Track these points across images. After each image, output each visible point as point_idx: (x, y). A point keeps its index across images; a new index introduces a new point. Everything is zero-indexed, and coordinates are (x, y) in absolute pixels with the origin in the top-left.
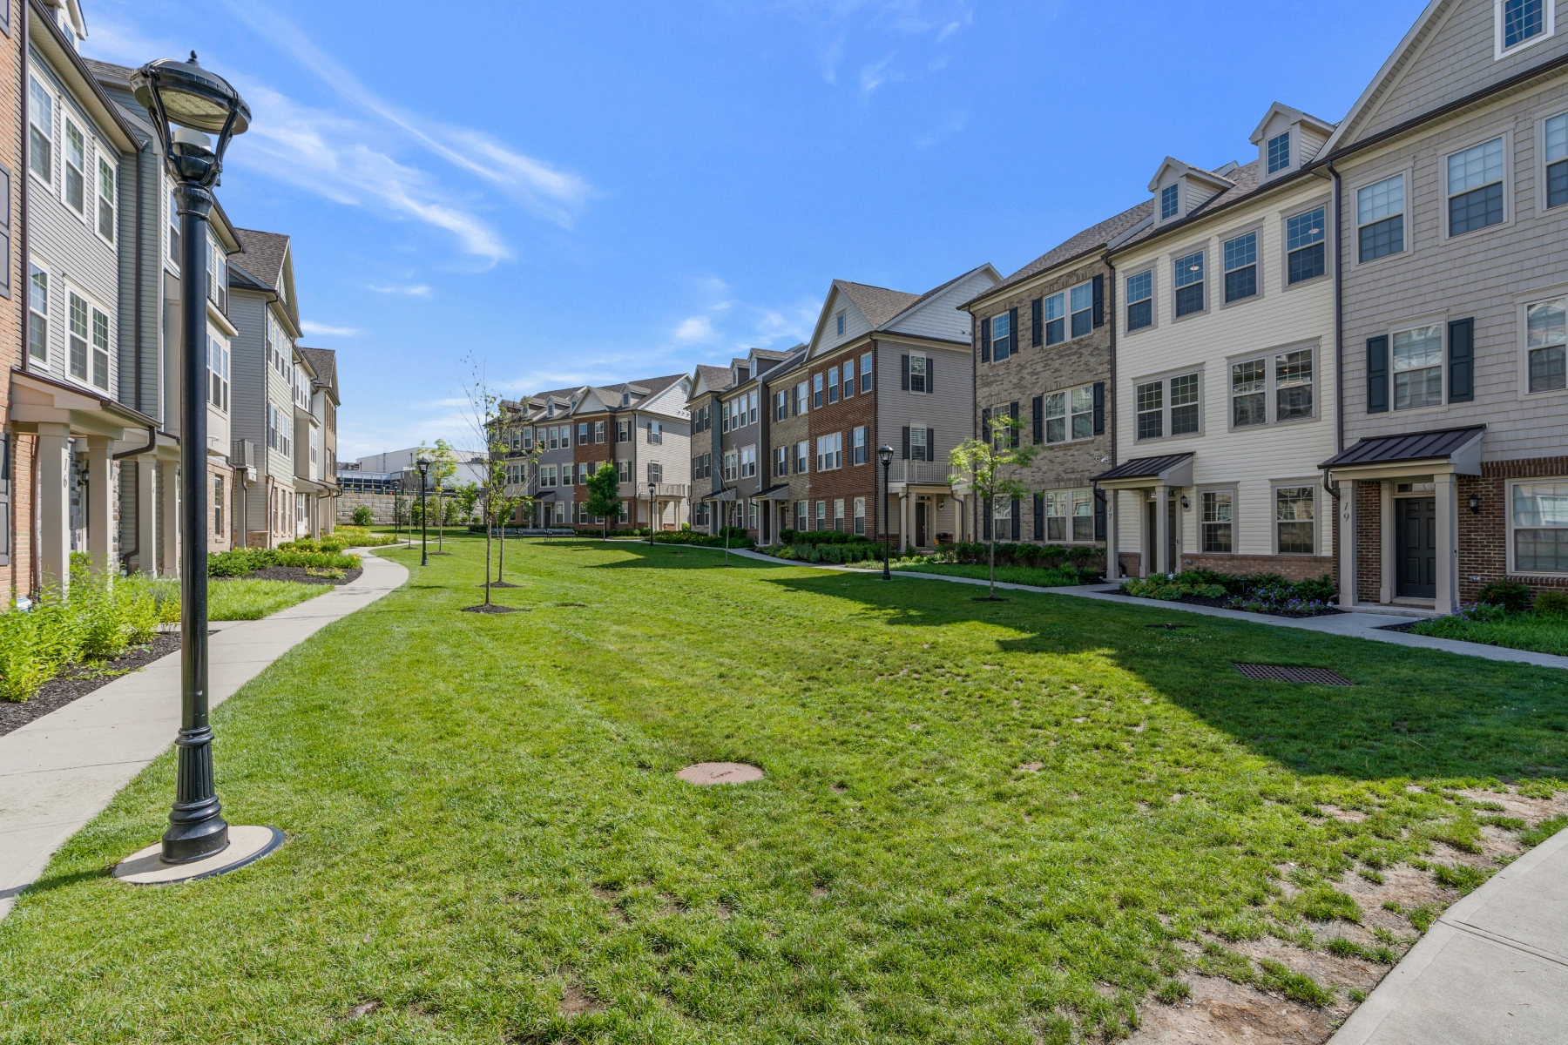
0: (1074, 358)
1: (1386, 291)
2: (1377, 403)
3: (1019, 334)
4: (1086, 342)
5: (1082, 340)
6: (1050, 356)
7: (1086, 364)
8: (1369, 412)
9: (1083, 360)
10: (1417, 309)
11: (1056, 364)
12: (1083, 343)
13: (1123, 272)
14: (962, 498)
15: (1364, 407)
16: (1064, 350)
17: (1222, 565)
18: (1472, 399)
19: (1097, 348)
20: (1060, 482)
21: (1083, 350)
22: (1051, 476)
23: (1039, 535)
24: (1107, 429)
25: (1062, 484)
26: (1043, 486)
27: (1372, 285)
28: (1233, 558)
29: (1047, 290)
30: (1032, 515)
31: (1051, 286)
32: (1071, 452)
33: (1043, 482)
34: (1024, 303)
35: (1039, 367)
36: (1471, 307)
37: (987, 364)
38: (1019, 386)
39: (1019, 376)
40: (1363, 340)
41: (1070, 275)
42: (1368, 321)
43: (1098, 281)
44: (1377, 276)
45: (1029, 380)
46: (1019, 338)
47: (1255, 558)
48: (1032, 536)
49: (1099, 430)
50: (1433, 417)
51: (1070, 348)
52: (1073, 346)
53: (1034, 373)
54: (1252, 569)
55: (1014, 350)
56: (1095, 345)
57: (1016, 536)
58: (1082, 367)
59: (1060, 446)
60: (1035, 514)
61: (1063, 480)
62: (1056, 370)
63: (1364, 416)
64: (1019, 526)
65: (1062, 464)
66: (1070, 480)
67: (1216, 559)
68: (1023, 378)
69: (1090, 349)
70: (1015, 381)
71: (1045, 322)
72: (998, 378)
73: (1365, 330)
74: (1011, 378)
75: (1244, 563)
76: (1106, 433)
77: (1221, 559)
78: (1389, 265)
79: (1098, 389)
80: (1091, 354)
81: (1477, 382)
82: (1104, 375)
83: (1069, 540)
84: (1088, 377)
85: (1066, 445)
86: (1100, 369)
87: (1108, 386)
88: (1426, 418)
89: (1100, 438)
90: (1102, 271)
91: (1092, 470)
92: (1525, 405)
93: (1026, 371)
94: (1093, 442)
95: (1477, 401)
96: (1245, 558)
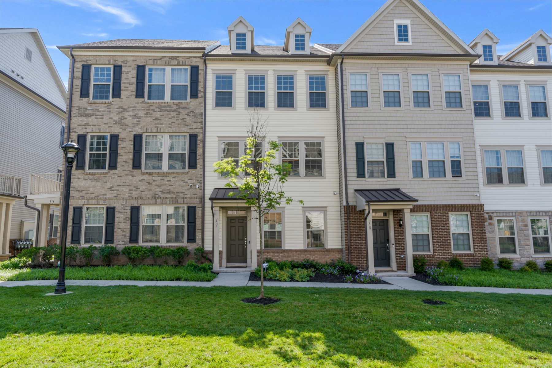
0: (174, 114)
1: (362, 122)
2: (361, 174)
3: (122, 85)
4: (184, 106)
5: (181, 103)
6: (152, 108)
7: (183, 119)
8: (358, 177)
9: (181, 117)
10: (374, 134)
11: (158, 115)
12: (181, 106)
13: (213, 70)
14: (39, 207)
15: (356, 175)
16: (165, 107)
17: (277, 256)
18: (395, 177)
19: (192, 112)
20: (155, 199)
21: (181, 110)
22: (149, 194)
23: (134, 238)
24: (199, 166)
25: (159, 201)
26: (140, 201)
27: (357, 119)
28: (284, 251)
29: (151, 62)
30: (128, 223)
31: (155, 60)
32: (168, 179)
33: (141, 198)
34: (128, 64)
35: (141, 114)
36: (393, 138)
37: (85, 100)
38: (120, 122)
39: (120, 116)
40: (354, 143)
41: (172, 58)
42: (356, 134)
43: (195, 70)
44: (358, 115)
45: (129, 120)
46: (122, 88)
47: (296, 251)
48: (128, 240)
49: (193, 165)
50: (382, 183)
51: (170, 107)
52: (172, 105)
53: (135, 116)
54: (295, 257)
55: (117, 94)
56: (191, 109)
57: (110, 238)
58: (180, 122)
59: (159, 173)
60: (131, 223)
61: (160, 198)
62: (156, 119)
63: (355, 178)
64: (113, 232)
65: (159, 186)
66: (167, 198)
67: (273, 252)
68: (125, 118)
69: (187, 111)
70: (116, 118)
71: (147, 83)
72: (97, 113)
73: (354, 138)
74: (112, 116)
75: (290, 254)
76: (198, 168)
77: (277, 252)
78: (363, 111)
79: (193, 139)
80: (188, 114)
81: (396, 170)
82: (197, 130)
83: (163, 242)
84: (184, 129)
85: (164, 173)
86: (195, 126)
87: (200, 137)
88: (379, 183)
89: (192, 171)
90: (198, 64)
91: (186, 192)
92: (412, 183)
93: (127, 114)
94: (187, 173)
95: (397, 178)
96: (291, 251)
